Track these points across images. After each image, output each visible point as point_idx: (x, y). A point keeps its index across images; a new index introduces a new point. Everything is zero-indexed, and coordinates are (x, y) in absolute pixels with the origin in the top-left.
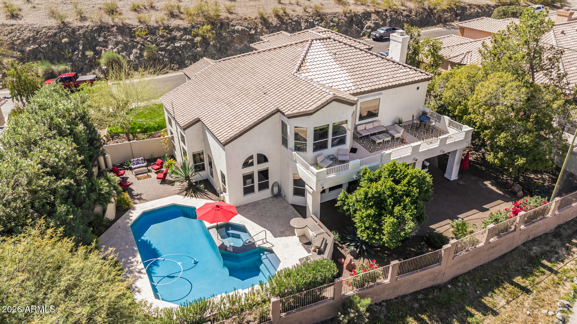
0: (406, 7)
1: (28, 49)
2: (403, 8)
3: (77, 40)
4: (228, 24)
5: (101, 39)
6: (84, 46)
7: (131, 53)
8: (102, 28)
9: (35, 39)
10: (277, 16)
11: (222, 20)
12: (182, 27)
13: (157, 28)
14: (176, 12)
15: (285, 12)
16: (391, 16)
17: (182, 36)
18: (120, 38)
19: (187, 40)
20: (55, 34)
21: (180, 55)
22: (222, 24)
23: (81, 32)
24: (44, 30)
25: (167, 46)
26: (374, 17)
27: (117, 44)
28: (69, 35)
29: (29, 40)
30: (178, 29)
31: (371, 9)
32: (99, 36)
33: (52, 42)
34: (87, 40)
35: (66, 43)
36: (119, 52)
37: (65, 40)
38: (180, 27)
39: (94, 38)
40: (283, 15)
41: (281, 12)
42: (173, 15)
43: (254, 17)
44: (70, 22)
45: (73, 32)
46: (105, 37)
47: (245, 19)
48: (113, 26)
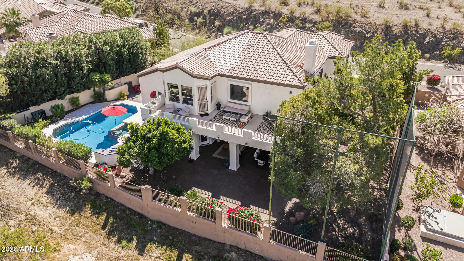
1: (228, 18)
3: (251, 17)
4: (351, 25)
8: (266, 13)
9: (233, 13)
11: (349, 21)
13: (297, 18)
15: (417, 24)
20: (242, 12)
23: (254, 13)
24: (239, 9)
27: (268, 24)
28: (248, 14)
29: (230, 13)
30: (311, 21)
32: (262, 18)
33: (239, 17)
34: (255, 18)
35: (245, 18)
37: (245, 16)
38: (313, 20)
39: (259, 18)
40: (411, 27)
41: (413, 23)
42: (318, 11)
43: (380, 23)
44: (254, 6)
45: (252, 12)
46: (264, 19)
47: (371, 23)
48: (272, 12)
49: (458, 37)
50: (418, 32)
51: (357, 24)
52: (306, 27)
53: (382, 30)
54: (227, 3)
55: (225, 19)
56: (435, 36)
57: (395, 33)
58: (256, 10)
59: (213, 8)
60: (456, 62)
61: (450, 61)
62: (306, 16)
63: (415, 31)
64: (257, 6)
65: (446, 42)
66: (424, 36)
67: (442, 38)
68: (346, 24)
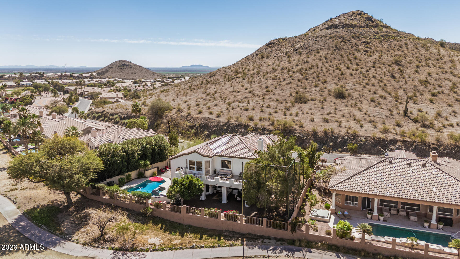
1: (214, 129)
3: (229, 128)
4: (293, 132)
8: (239, 125)
9: (217, 125)
10: (325, 132)
11: (292, 129)
14: (275, 123)
15: (333, 131)
18: (243, 130)
20: (223, 125)
23: (231, 126)
24: (221, 123)
26: (399, 144)
28: (227, 126)
29: (215, 126)
31: (398, 138)
33: (221, 128)
34: (232, 129)
35: (225, 129)
38: (269, 129)
40: (329, 132)
41: (330, 131)
42: (273, 124)
43: (310, 131)
44: (231, 121)
45: (229, 125)
46: (238, 129)
47: (305, 131)
48: (243, 125)
49: (356, 138)
50: (333, 135)
51: (297, 131)
52: (265, 133)
53: (312, 135)
54: (212, 119)
55: (212, 130)
56: (343, 138)
57: (320, 136)
58: (233, 124)
59: (203, 123)
60: (357, 153)
61: (353, 152)
62: (265, 127)
63: (331, 135)
64: (233, 121)
65: (350, 141)
66: (337, 138)
67: (347, 139)
68: (290, 131)
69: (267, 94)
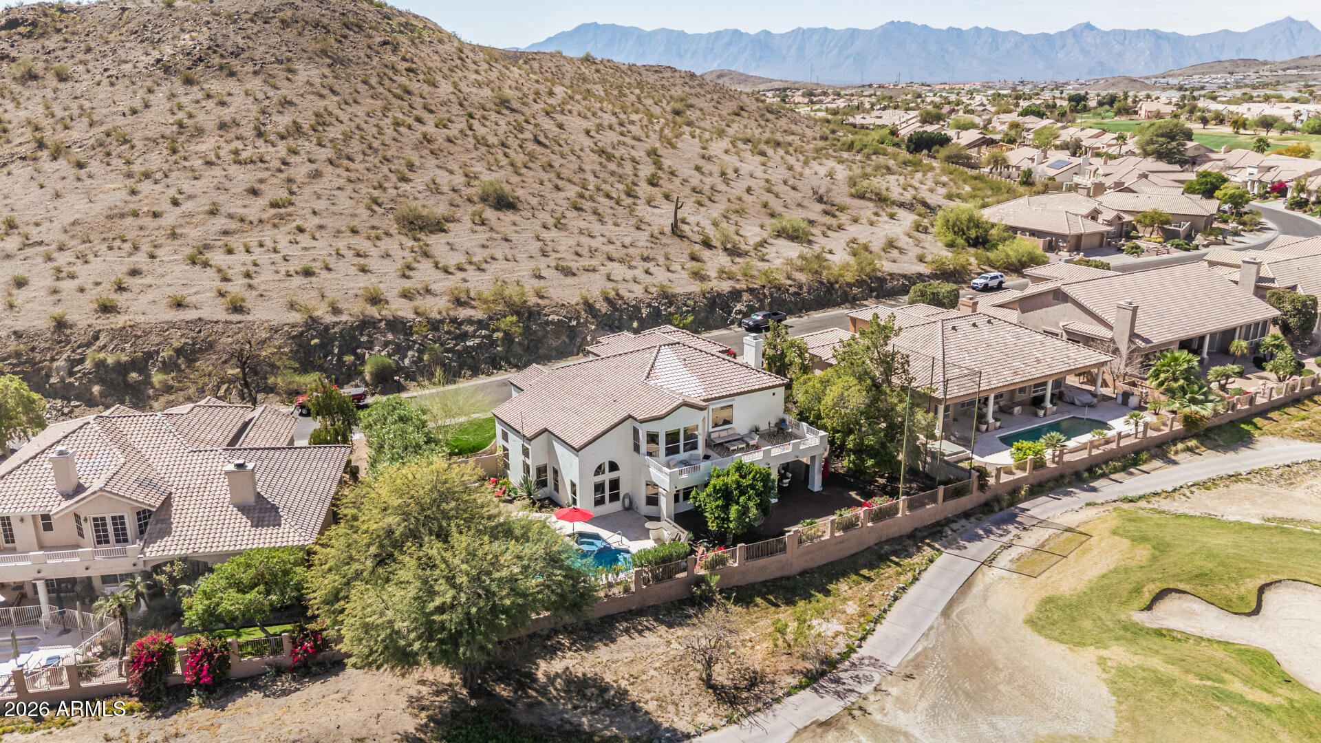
0: (794, 280)
2: (789, 282)
3: (333, 339)
4: (539, 313)
5: (364, 339)
6: (340, 347)
7: (406, 356)
8: (366, 324)
9: (271, 339)
10: (607, 299)
11: (529, 307)
12: (475, 319)
13: (442, 322)
14: (463, 297)
15: (618, 294)
16: (771, 295)
17: (475, 331)
18: (390, 336)
19: (483, 337)
20: (302, 333)
21: (473, 357)
22: (531, 313)
23: (337, 329)
24: (286, 328)
25: (456, 345)
26: (746, 297)
27: (386, 344)
28: (320, 334)
29: (262, 342)
30: (470, 321)
31: (742, 285)
32: (362, 335)
33: (297, 344)
34: (345, 339)
35: (316, 345)
36: (390, 356)
37: (316, 341)
38: (472, 318)
39: (354, 338)
40: (615, 299)
41: (613, 294)
42: (461, 303)
43: (574, 302)
44: (320, 317)
45: (325, 329)
46: (370, 336)
47: (562, 305)
48: (381, 321)
49: (673, 301)
50: (627, 304)
51: (545, 310)
53: (585, 311)
56: (649, 306)
57: (603, 311)
58: (333, 323)
62: (450, 313)
63: (623, 303)
64: (327, 316)
69: (290, 215)
